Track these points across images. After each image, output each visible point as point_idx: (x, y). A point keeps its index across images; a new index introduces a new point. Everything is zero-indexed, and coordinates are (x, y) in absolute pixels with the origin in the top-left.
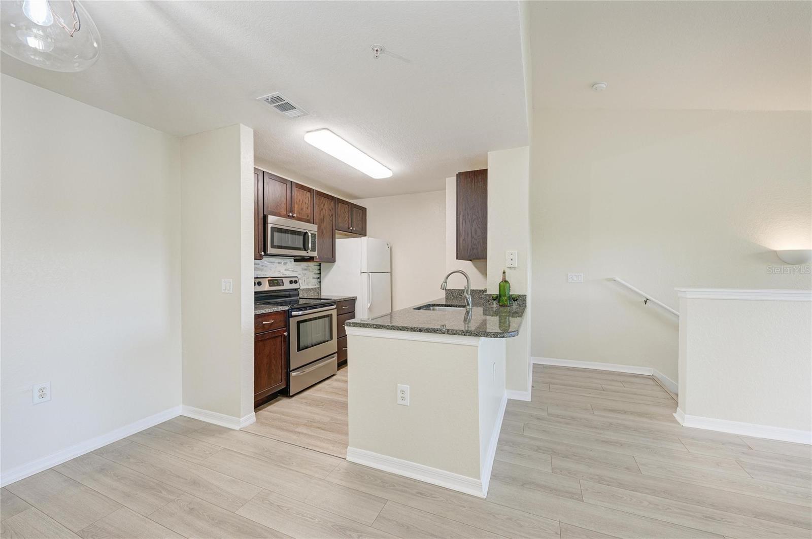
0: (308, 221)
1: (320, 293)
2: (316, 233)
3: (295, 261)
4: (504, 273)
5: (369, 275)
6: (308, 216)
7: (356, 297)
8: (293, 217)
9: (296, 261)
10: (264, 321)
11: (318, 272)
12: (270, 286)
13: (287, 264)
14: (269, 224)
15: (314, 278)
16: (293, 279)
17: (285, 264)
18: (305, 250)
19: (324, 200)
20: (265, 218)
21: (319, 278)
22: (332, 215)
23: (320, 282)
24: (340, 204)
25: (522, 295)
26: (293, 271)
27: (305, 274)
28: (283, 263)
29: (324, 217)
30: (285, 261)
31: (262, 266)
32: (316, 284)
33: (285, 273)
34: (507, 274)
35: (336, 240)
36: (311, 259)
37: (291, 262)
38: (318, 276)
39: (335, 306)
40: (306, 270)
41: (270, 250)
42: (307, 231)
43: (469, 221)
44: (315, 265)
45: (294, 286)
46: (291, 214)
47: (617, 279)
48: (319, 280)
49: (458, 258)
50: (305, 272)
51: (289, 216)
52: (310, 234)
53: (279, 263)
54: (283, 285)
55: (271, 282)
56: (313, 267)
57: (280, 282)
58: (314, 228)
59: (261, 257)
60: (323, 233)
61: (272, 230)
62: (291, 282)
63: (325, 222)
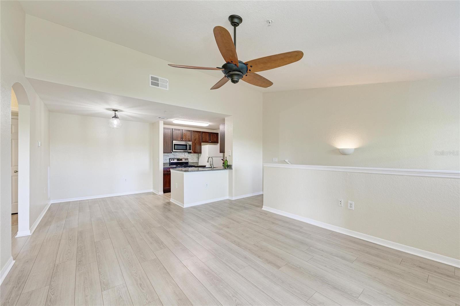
0: (189, 141)
1: (198, 164)
2: (192, 144)
4: (226, 158)
6: (189, 139)
8: (183, 140)
10: (168, 169)
11: (198, 157)
12: (177, 161)
14: (173, 143)
15: (196, 159)
16: (186, 159)
17: (184, 154)
18: (188, 150)
19: (196, 133)
20: (172, 141)
22: (200, 137)
23: (198, 160)
24: (204, 133)
25: (231, 165)
26: (187, 156)
27: (192, 157)
33: (184, 157)
35: (202, 146)
36: (190, 153)
37: (187, 154)
41: (174, 151)
45: (186, 161)
49: (220, 153)
51: (181, 140)
52: (188, 145)
53: (182, 154)
54: (182, 160)
55: (178, 160)
56: (196, 155)
57: (181, 160)
58: (190, 143)
59: (171, 153)
60: (195, 144)
61: (175, 145)
62: (185, 160)
63: (196, 140)
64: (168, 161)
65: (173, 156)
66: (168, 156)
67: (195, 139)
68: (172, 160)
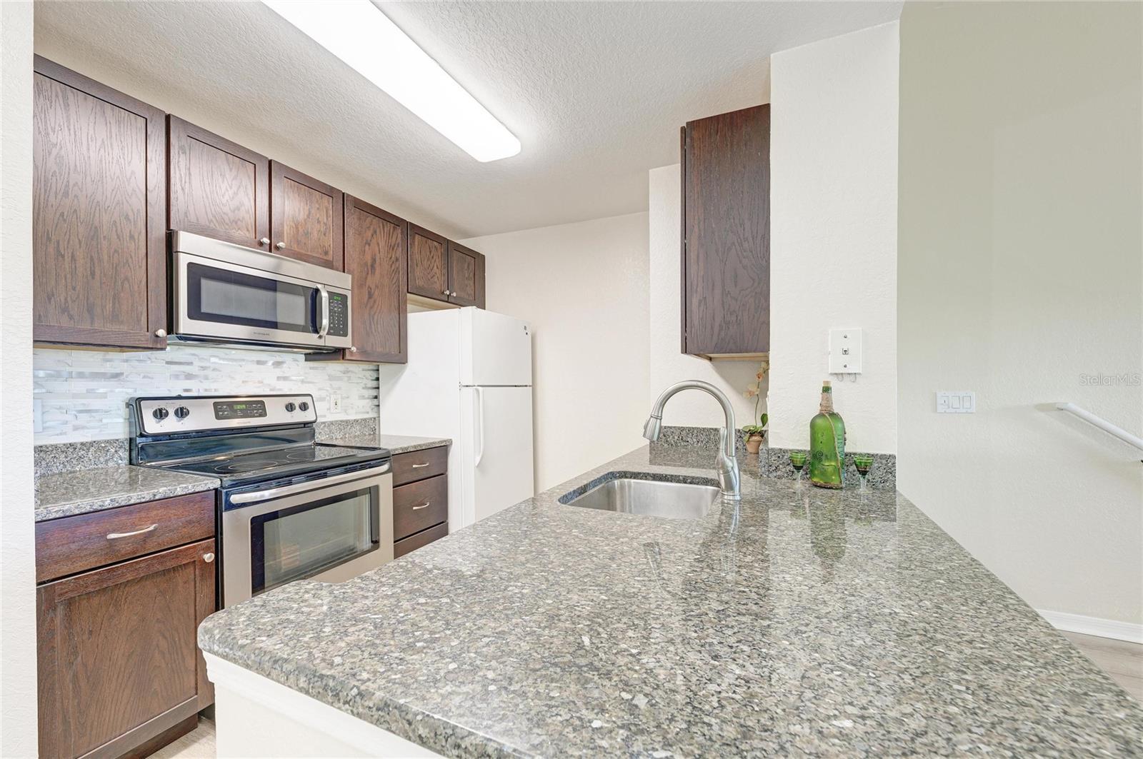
0: (329, 265)
1: (374, 432)
2: (349, 294)
3: (306, 360)
4: (826, 389)
5: (478, 391)
6: (326, 253)
7: (451, 441)
8: (277, 248)
9: (309, 358)
10: (114, 531)
11: (374, 384)
12: (218, 417)
13: (285, 365)
14: (181, 256)
15: (363, 397)
16: (297, 402)
17: (278, 364)
18: (316, 331)
19: (374, 222)
20: (170, 239)
21: (376, 397)
22: (397, 260)
23: (379, 406)
24: (417, 236)
25: (882, 457)
26: (303, 382)
27: (340, 388)
28: (270, 363)
29: (374, 260)
30: (279, 359)
31: (204, 368)
32: (370, 410)
33: (278, 387)
34: (834, 394)
35: (409, 316)
36: (338, 353)
37: (295, 360)
38: (374, 393)
39: (385, 467)
40: (339, 379)
41: (186, 325)
42: (319, 286)
43: (717, 251)
44: (363, 370)
45: (298, 416)
46: (266, 240)
47: (1072, 406)
48: (375, 402)
49: (685, 350)
50: (336, 384)
51: (261, 244)
52: (324, 295)
53: (259, 362)
54: (264, 414)
55: (224, 406)
56: (359, 374)
57: (256, 406)
58: (342, 282)
59: (156, 345)
60: (370, 296)
61: (197, 272)
62: (290, 407)
63: (377, 272)
64: (117, 428)
65: (177, 377)
66: (116, 376)
67: (368, 258)
68: (160, 414)
